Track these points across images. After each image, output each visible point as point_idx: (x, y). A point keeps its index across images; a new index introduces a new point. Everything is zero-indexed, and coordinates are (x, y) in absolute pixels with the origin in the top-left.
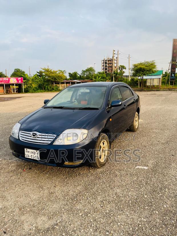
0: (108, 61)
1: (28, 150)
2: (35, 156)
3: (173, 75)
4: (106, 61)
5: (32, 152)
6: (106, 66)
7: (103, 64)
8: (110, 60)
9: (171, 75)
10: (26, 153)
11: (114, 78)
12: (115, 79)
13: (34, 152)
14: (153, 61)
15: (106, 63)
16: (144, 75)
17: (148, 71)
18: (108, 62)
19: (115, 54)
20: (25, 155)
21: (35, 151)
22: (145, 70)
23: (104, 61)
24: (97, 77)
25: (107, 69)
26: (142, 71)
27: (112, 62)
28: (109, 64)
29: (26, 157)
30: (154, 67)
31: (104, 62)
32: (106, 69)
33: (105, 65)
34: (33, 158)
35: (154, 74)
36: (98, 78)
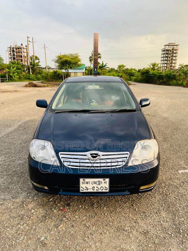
0: (16, 48)
1: (87, 180)
2: (99, 187)
3: (96, 70)
4: (13, 48)
5: (95, 183)
6: (14, 55)
7: (10, 53)
8: (18, 48)
9: (94, 69)
10: (81, 185)
11: (31, 70)
12: (33, 71)
13: (99, 181)
14: (77, 54)
15: (13, 51)
16: (71, 68)
17: (74, 64)
18: (16, 50)
19: (29, 41)
20: (81, 189)
21: (101, 180)
22: (71, 63)
23: (10, 48)
24: (12, 67)
25: (16, 59)
26: (68, 64)
27: (21, 50)
28: (18, 53)
29: (81, 191)
30: (79, 61)
31: (10, 50)
32: (14, 58)
33: (12, 53)
34: (95, 191)
35: (79, 68)
36: (13, 69)
